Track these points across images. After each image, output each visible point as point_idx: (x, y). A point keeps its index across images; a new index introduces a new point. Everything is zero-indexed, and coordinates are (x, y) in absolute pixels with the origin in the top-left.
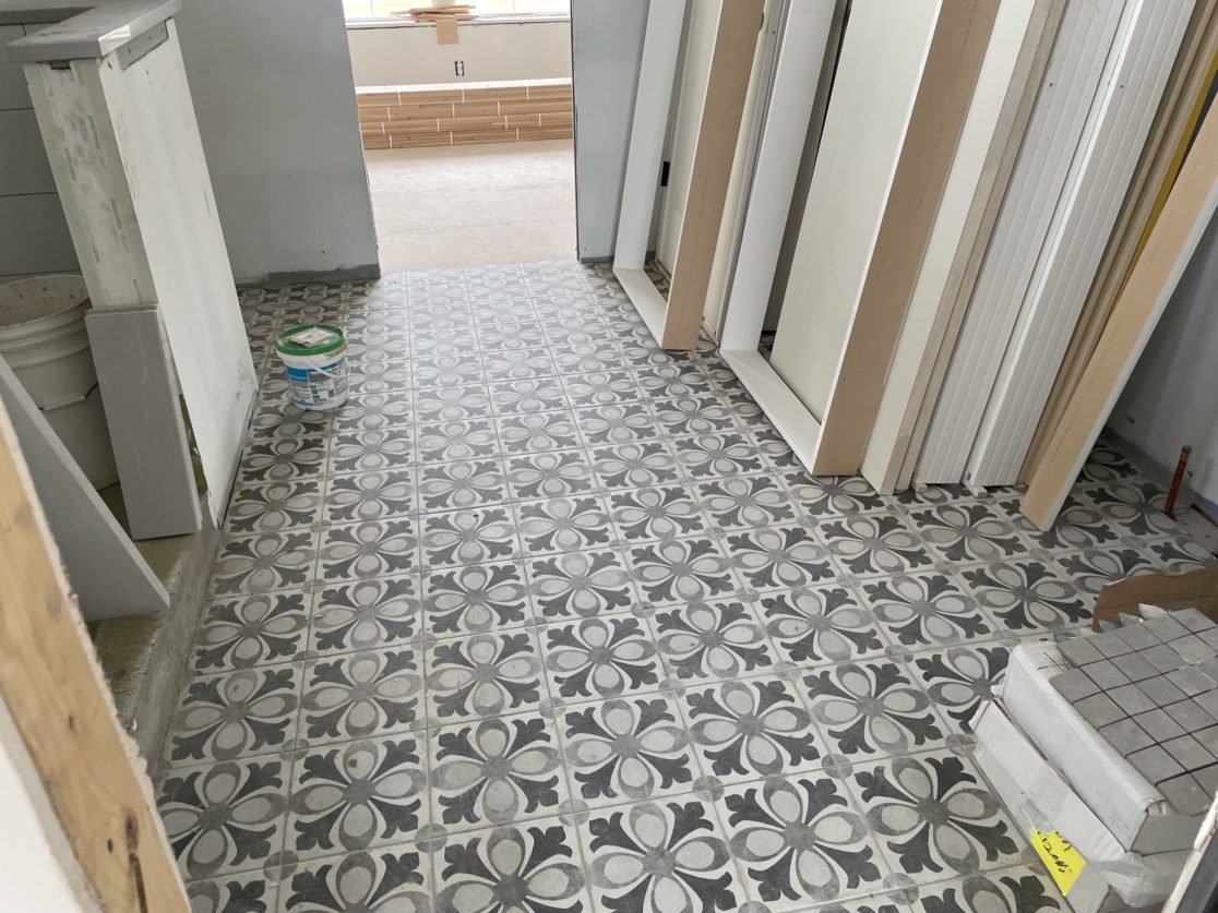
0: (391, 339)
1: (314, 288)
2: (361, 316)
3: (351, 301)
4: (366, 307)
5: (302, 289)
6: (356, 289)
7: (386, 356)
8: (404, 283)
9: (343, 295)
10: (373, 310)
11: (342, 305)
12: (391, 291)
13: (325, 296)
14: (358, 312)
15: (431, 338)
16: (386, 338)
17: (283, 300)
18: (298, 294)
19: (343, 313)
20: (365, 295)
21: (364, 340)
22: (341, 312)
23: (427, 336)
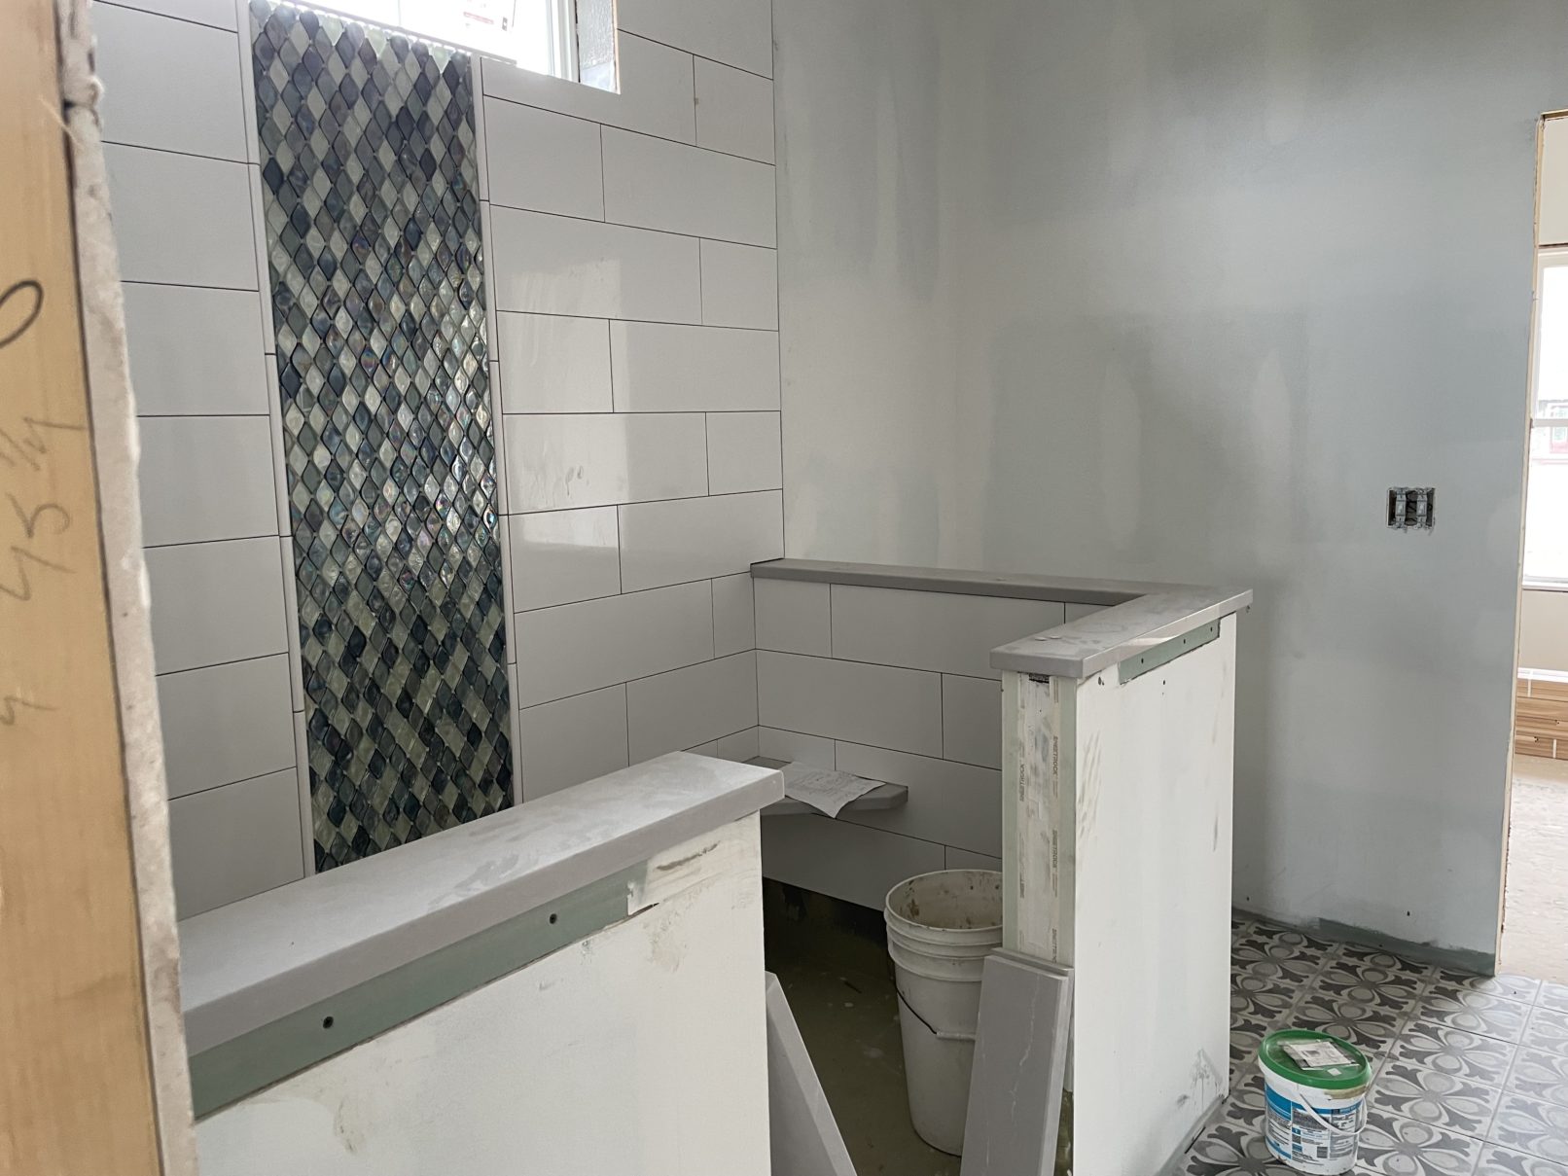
0: (1467, 1092)
1: (1380, 960)
2: (1433, 1033)
3: (1428, 1000)
4: (1448, 1020)
5: (1361, 956)
6: (1445, 984)
7: (1446, 1118)
8: (1530, 998)
9: (1419, 986)
10: (1458, 1028)
11: (1412, 1002)
12: (1502, 1006)
13: (1391, 978)
14: (1431, 1023)
15: (1538, 1116)
16: (1458, 1087)
17: (1326, 964)
18: (1351, 961)
19: (1407, 1016)
20: (1457, 999)
21: (1420, 1076)
22: (1406, 1014)
23: (1532, 1110)
